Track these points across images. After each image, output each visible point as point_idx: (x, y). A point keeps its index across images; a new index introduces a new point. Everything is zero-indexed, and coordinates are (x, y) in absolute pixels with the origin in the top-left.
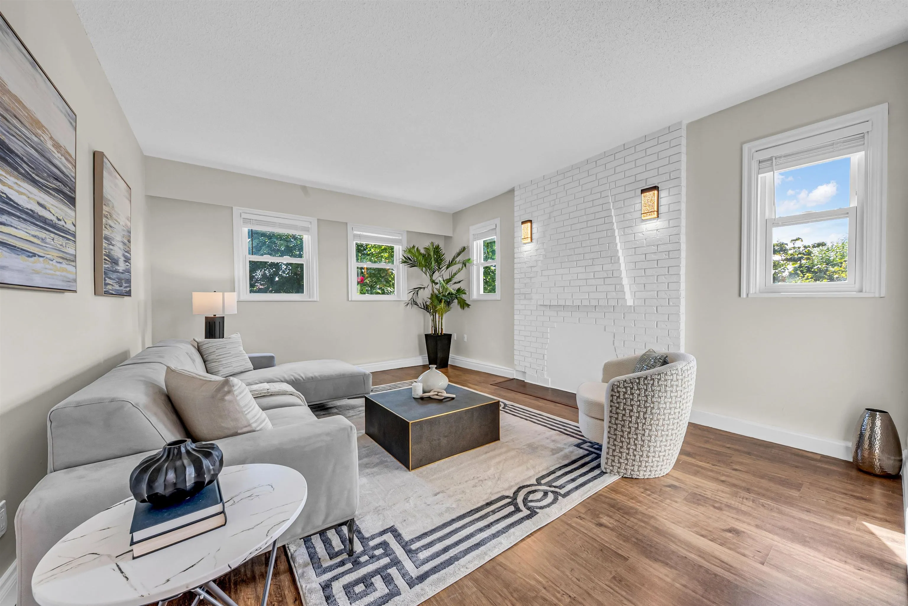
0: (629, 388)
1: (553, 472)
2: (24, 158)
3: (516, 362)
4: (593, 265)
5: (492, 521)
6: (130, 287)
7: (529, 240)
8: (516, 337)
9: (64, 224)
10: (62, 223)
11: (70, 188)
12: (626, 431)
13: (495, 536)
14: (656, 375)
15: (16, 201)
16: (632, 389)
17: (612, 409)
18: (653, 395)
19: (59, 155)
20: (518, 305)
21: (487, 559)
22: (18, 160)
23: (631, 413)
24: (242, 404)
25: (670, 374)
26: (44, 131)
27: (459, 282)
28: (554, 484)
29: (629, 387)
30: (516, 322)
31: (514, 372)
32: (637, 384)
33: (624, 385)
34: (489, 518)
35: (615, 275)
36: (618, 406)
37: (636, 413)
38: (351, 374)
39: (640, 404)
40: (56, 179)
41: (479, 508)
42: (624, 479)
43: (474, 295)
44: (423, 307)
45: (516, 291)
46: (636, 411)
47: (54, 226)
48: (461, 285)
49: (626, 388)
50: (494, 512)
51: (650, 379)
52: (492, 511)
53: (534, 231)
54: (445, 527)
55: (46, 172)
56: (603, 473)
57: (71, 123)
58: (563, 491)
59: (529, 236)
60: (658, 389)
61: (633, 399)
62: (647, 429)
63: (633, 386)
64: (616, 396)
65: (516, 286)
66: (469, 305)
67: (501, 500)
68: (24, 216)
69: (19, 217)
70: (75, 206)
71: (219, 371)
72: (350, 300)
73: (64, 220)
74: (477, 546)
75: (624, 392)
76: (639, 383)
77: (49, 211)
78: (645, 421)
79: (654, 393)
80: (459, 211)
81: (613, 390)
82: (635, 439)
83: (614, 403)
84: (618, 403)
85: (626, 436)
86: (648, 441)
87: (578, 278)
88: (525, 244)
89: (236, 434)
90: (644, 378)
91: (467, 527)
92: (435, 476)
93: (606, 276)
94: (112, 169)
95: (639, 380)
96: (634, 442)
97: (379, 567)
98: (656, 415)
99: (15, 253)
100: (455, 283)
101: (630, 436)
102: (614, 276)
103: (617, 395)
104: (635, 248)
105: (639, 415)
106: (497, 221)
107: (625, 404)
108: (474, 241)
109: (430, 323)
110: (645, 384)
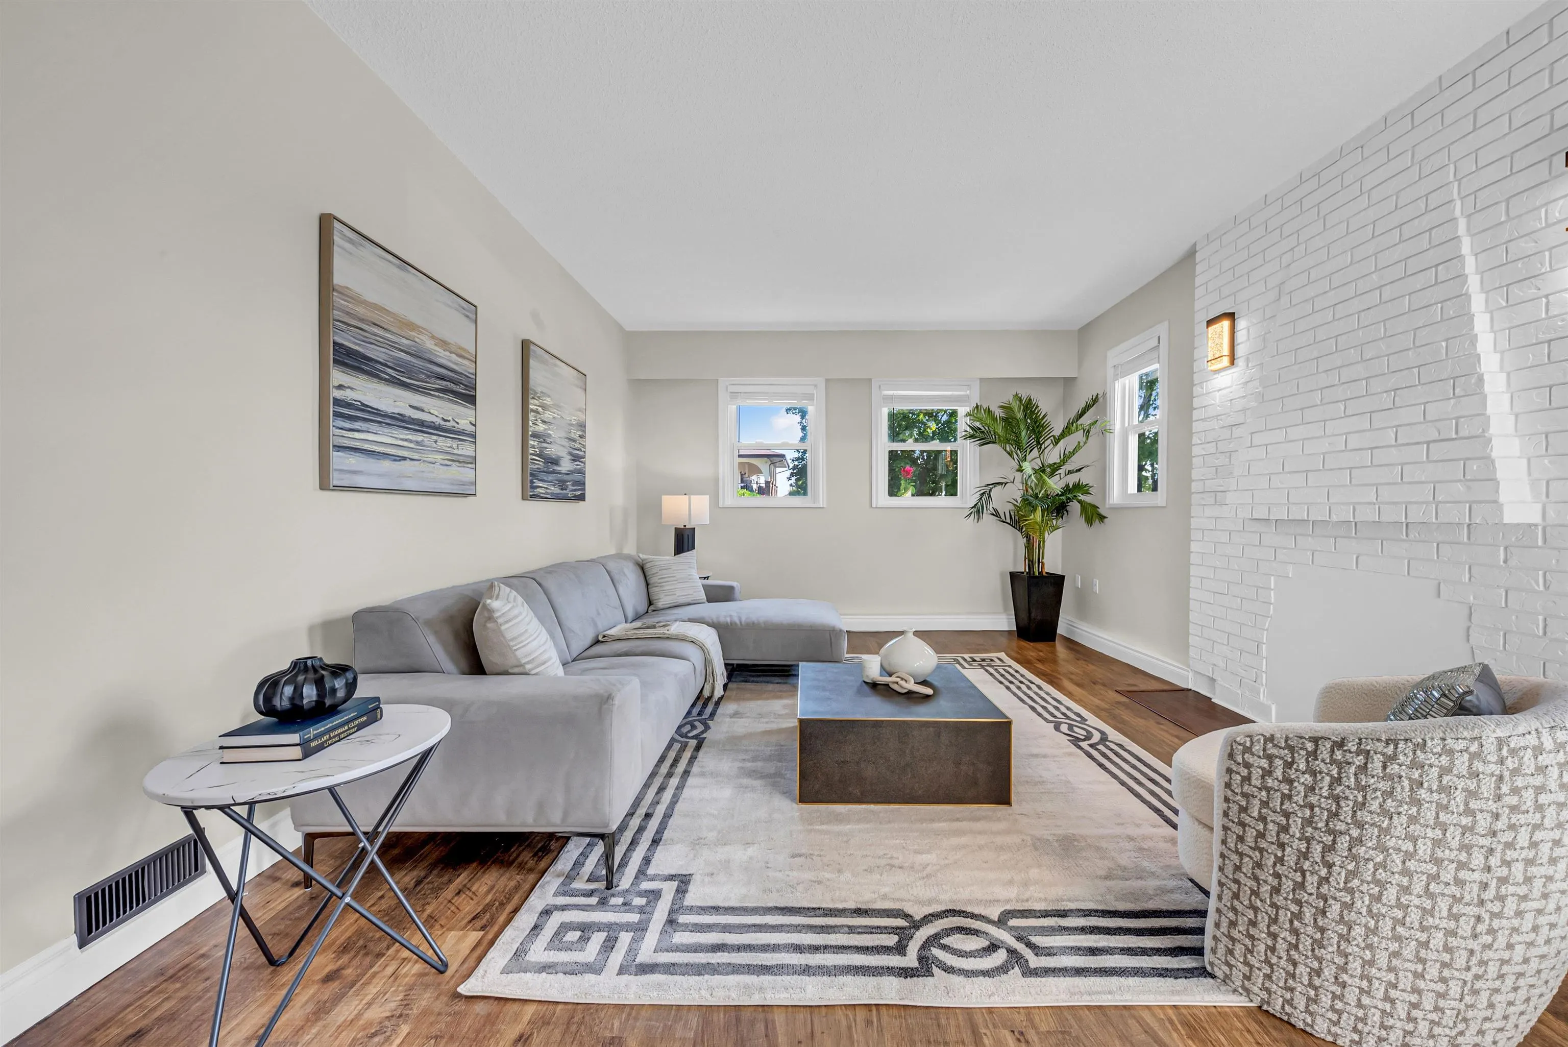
0: (1278, 762)
1: (1063, 914)
2: (388, 363)
3: (1192, 652)
4: (1394, 407)
5: (833, 943)
6: (584, 490)
7: (1226, 361)
8: (1193, 594)
9: (455, 425)
10: (452, 423)
11: (466, 386)
12: (1265, 882)
13: (807, 970)
14: (1378, 740)
15: (375, 406)
16: (1289, 765)
17: (1229, 808)
18: (1360, 799)
19: (448, 353)
20: (1200, 518)
21: (756, 1000)
22: (379, 366)
23: (1282, 835)
24: (509, 636)
25: (1438, 750)
26: (419, 331)
27: (1079, 470)
28: (1034, 939)
29: (1282, 758)
30: (1194, 558)
31: (1191, 675)
32: (1309, 754)
33: (1264, 750)
34: (833, 936)
35: (1464, 433)
36: (1244, 803)
37: (1300, 839)
38: (811, 626)
39: (1312, 816)
40: (441, 379)
41: (838, 910)
42: (1260, 1017)
43: (1115, 496)
44: (1008, 520)
45: (1195, 487)
46: (1298, 835)
47: (438, 428)
48: (1085, 478)
49: (1270, 758)
50: (852, 930)
51: (1354, 749)
52: (849, 927)
53: (1241, 336)
54: (753, 913)
55: (423, 373)
56: (1203, 972)
57: (467, 316)
58: (1034, 962)
59: (1226, 351)
60: (1384, 786)
61: (1290, 797)
62: (1335, 899)
63: (1293, 757)
64: (1238, 773)
65: (1195, 475)
66: (1105, 517)
67: (888, 917)
68: (388, 421)
69: (379, 422)
70: (475, 405)
71: (659, 599)
72: (874, 506)
73: (454, 420)
74: (765, 969)
75: (1263, 769)
76: (1314, 754)
77: (430, 413)
78: (1330, 873)
79: (1365, 797)
80: (1089, 324)
81: (1231, 756)
82: (1292, 913)
83: (1233, 791)
84: (1245, 795)
85: (1267, 896)
86: (1341, 936)
87: (1348, 448)
88: (1217, 372)
89: (506, 673)
90: (1335, 742)
91: (781, 931)
92: (824, 827)
93: (1435, 436)
94: (547, 356)
95: (1317, 745)
96: (1291, 922)
97: (618, 921)
98: (1371, 865)
99: (374, 458)
100: (1070, 472)
101: (1279, 900)
102: (1461, 434)
103: (1245, 772)
104: (1549, 342)
105: (1308, 848)
106: (1162, 329)
107: (1265, 804)
108: (1116, 377)
109: (1022, 551)
110: (1333, 761)
